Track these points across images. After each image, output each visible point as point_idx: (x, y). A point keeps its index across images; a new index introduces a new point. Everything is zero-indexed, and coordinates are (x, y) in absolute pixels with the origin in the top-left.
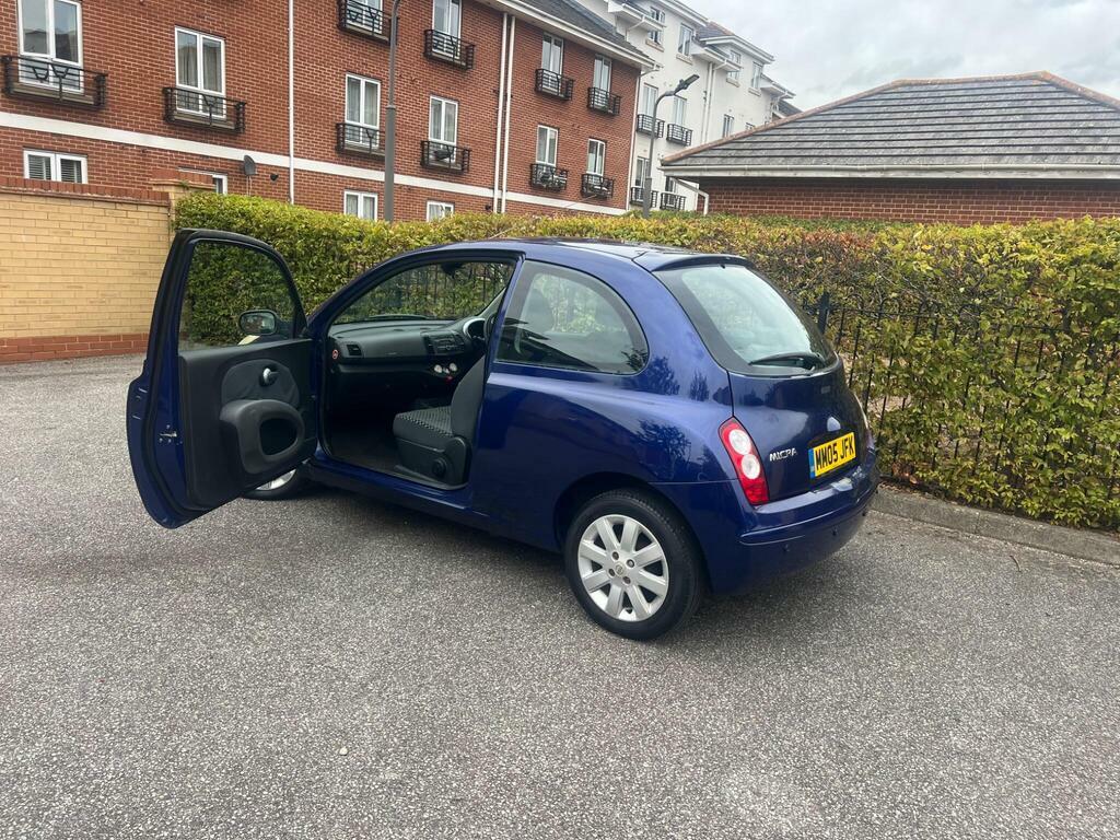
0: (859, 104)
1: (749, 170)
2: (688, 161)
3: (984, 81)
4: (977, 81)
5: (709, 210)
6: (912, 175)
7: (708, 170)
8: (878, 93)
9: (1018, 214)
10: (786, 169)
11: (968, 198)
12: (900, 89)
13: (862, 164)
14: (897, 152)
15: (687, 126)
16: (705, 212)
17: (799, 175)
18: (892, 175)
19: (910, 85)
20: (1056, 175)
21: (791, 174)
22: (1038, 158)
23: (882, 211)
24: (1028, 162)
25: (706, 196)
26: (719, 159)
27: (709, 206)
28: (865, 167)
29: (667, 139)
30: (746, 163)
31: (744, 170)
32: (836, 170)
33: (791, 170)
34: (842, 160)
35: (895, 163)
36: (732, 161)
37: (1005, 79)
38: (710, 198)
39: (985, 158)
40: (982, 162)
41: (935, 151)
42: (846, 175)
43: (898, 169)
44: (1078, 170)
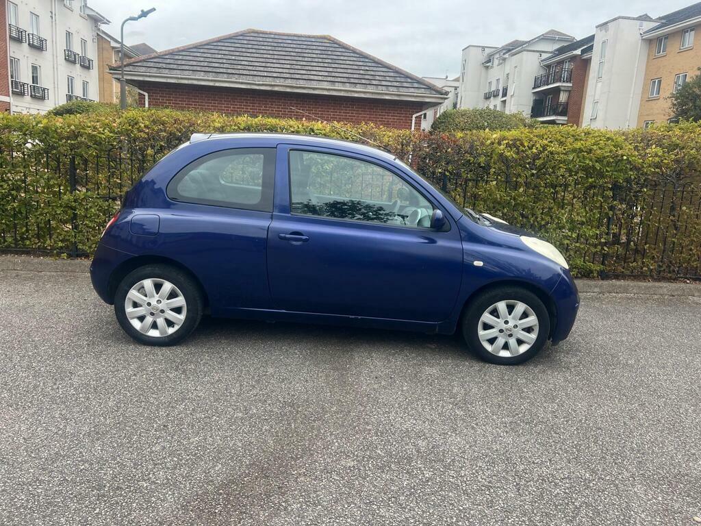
0: (232, 41)
1: (182, 78)
2: (131, 68)
3: (299, 37)
4: (295, 36)
5: (149, 104)
6: (288, 90)
7: (150, 76)
8: (241, 35)
9: (342, 116)
10: (208, 80)
11: (316, 105)
12: (252, 34)
13: (258, 80)
14: (275, 75)
15: (43, 36)
16: (147, 105)
17: (217, 84)
18: (276, 89)
19: (257, 32)
20: (363, 95)
21: (211, 84)
22: (353, 85)
23: (268, 110)
24: (348, 87)
25: (146, 94)
26: (155, 69)
27: (149, 102)
28: (261, 83)
29: (29, 44)
30: (178, 74)
31: (178, 78)
32: (242, 83)
33: (212, 81)
34: (244, 77)
35: (278, 82)
36: (167, 71)
37: (309, 37)
38: (149, 96)
39: (326, 83)
40: (325, 85)
41: (298, 76)
42: (249, 87)
43: (281, 85)
44: (373, 93)
